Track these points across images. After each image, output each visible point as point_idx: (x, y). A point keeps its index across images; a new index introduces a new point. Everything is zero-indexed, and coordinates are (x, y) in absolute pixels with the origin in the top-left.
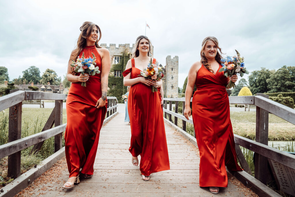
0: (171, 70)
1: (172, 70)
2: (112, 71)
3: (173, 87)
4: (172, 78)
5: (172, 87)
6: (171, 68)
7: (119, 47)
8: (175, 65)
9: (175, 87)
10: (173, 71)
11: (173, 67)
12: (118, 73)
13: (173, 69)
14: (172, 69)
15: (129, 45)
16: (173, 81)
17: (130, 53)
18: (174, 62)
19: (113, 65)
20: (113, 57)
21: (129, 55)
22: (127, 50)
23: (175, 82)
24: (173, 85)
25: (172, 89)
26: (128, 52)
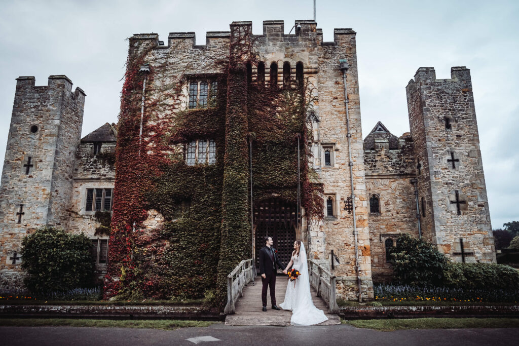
0: (443, 128)
1: (448, 126)
2: (176, 143)
3: (463, 202)
4: (453, 161)
5: (458, 202)
6: (442, 117)
7: (208, 41)
8: (456, 106)
9: (471, 203)
10: (454, 131)
11: (450, 115)
12: (203, 147)
13: (452, 123)
14: (447, 120)
15: (249, 25)
16: (458, 174)
17: (253, 55)
18: (450, 92)
19: (182, 113)
20: (182, 83)
21: (248, 64)
22: (240, 45)
23: (467, 182)
24: (460, 193)
25: (459, 213)
26: (246, 53)
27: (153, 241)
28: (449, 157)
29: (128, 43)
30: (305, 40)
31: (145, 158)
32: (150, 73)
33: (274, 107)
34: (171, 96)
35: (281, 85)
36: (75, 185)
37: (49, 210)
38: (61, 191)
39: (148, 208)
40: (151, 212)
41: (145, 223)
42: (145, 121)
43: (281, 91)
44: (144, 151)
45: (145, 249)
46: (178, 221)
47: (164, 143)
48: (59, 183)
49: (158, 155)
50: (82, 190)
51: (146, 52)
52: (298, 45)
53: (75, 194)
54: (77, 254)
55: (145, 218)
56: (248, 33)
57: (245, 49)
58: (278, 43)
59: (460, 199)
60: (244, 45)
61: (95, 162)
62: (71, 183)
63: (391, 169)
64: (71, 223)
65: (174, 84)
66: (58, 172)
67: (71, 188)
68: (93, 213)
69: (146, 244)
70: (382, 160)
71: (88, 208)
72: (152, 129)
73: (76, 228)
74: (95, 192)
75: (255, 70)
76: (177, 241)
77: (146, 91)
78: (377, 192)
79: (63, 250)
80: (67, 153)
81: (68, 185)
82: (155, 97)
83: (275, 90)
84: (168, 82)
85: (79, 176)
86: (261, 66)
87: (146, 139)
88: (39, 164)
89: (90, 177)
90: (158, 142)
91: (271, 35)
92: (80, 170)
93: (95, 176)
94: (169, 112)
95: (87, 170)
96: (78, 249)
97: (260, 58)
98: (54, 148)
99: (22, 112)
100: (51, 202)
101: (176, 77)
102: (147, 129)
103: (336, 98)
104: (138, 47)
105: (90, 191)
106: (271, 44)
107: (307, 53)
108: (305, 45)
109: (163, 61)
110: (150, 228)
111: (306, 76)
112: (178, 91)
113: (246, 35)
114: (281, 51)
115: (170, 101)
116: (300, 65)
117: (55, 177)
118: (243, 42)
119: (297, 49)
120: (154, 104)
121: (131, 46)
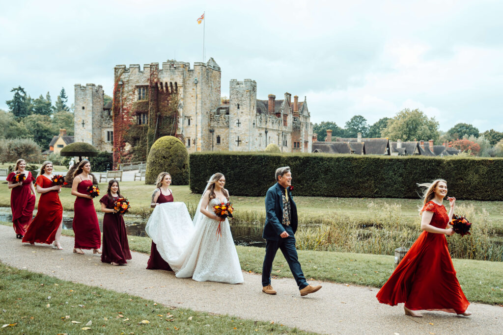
0: (236, 108)
1: (239, 108)
2: (134, 116)
3: (240, 141)
4: (239, 123)
5: (238, 141)
6: (236, 103)
7: (144, 69)
8: (243, 98)
9: (243, 142)
10: (241, 110)
11: (240, 103)
12: (144, 117)
13: (240, 106)
14: (238, 105)
15: (157, 65)
16: (240, 129)
17: (158, 79)
18: (241, 92)
19: (136, 103)
20: (135, 89)
21: (156, 83)
22: (153, 74)
23: (243, 132)
24: (240, 138)
25: (238, 145)
26: (156, 78)
27: (128, 154)
28: (237, 122)
29: (114, 69)
30: (178, 71)
31: (123, 122)
32: (122, 85)
33: (168, 101)
34: (132, 95)
35: (170, 91)
36: (103, 129)
37: (93, 142)
38: (96, 133)
39: (126, 142)
40: (127, 144)
41: (125, 148)
42: (122, 106)
43: (170, 94)
44: (123, 119)
45: (125, 158)
46: (136, 147)
47: (130, 116)
48: (95, 130)
49: (128, 121)
50: (105, 132)
51: (121, 74)
52: (175, 74)
53: (103, 134)
54: (103, 159)
55: (125, 145)
56: (157, 69)
57: (155, 76)
58: (168, 73)
59: (239, 140)
60: (155, 74)
61: (109, 119)
62: (101, 129)
63: (225, 124)
64: (102, 146)
65: (132, 89)
66: (94, 125)
67: (101, 132)
68: (110, 142)
69: (125, 156)
70: (222, 120)
71: (109, 140)
72: (125, 109)
73: (105, 148)
74: (110, 133)
75: (159, 85)
76: (135, 155)
77: (122, 93)
78: (219, 134)
79: (98, 157)
80: (97, 117)
81: (99, 130)
82: (125, 96)
83: (168, 94)
84: (130, 88)
85: (104, 126)
86: (161, 84)
87: (123, 114)
88: (87, 123)
89: (107, 126)
90: (128, 115)
91: (165, 69)
92: (104, 123)
93: (109, 126)
94: (131, 102)
95: (106, 123)
96: (103, 157)
97: (161, 81)
98: (91, 117)
99: (78, 100)
100: (93, 139)
101: (132, 86)
102: (123, 110)
103: (192, 96)
104: (118, 72)
105: (108, 132)
106: (165, 73)
107: (178, 78)
108: (178, 75)
109: (128, 79)
110: (127, 150)
111: (179, 88)
112: (134, 93)
113: (156, 69)
114: (169, 77)
115: (131, 97)
116: (176, 83)
117: (93, 129)
118: (154, 73)
119: (175, 76)
120: (125, 99)
121: (115, 71)
